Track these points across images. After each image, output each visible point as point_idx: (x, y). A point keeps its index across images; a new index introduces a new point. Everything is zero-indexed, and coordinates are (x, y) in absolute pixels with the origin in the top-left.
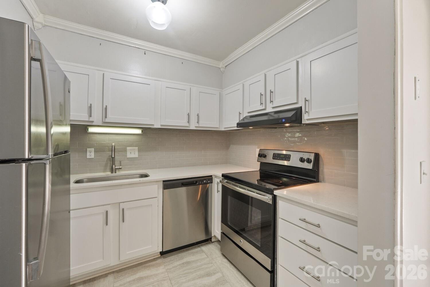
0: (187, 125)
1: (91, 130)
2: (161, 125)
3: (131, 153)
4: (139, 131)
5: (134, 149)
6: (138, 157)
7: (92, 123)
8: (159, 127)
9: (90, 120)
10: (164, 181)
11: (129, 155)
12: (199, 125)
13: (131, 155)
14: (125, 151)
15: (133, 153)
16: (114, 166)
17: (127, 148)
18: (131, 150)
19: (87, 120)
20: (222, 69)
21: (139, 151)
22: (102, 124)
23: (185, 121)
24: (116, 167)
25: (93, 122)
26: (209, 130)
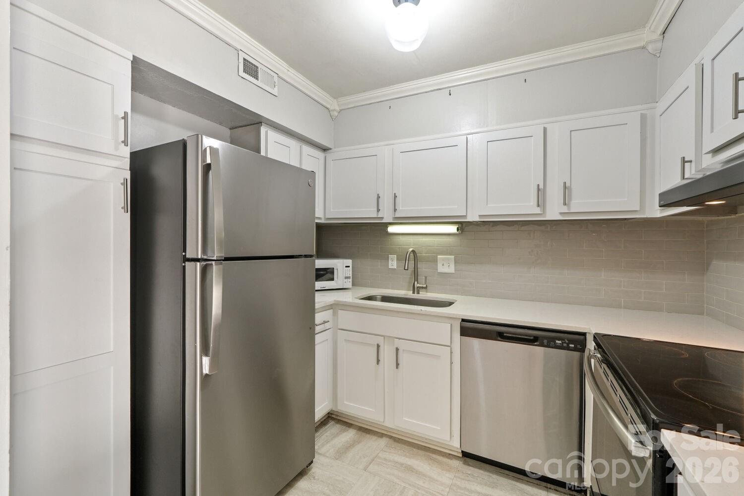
0: (538, 211)
1: (391, 229)
2: (480, 216)
3: (443, 265)
4: (453, 229)
5: (448, 259)
6: (454, 272)
7: (382, 220)
8: (477, 219)
9: (379, 216)
10: (463, 320)
11: (441, 269)
12: (569, 208)
13: (443, 268)
14: (435, 261)
15: (446, 265)
16: (416, 283)
17: (438, 256)
18: (443, 259)
19: (376, 216)
20: (650, 48)
21: (456, 262)
22: (393, 220)
23: (532, 204)
24: (418, 285)
25: (382, 218)
26: (625, 219)
